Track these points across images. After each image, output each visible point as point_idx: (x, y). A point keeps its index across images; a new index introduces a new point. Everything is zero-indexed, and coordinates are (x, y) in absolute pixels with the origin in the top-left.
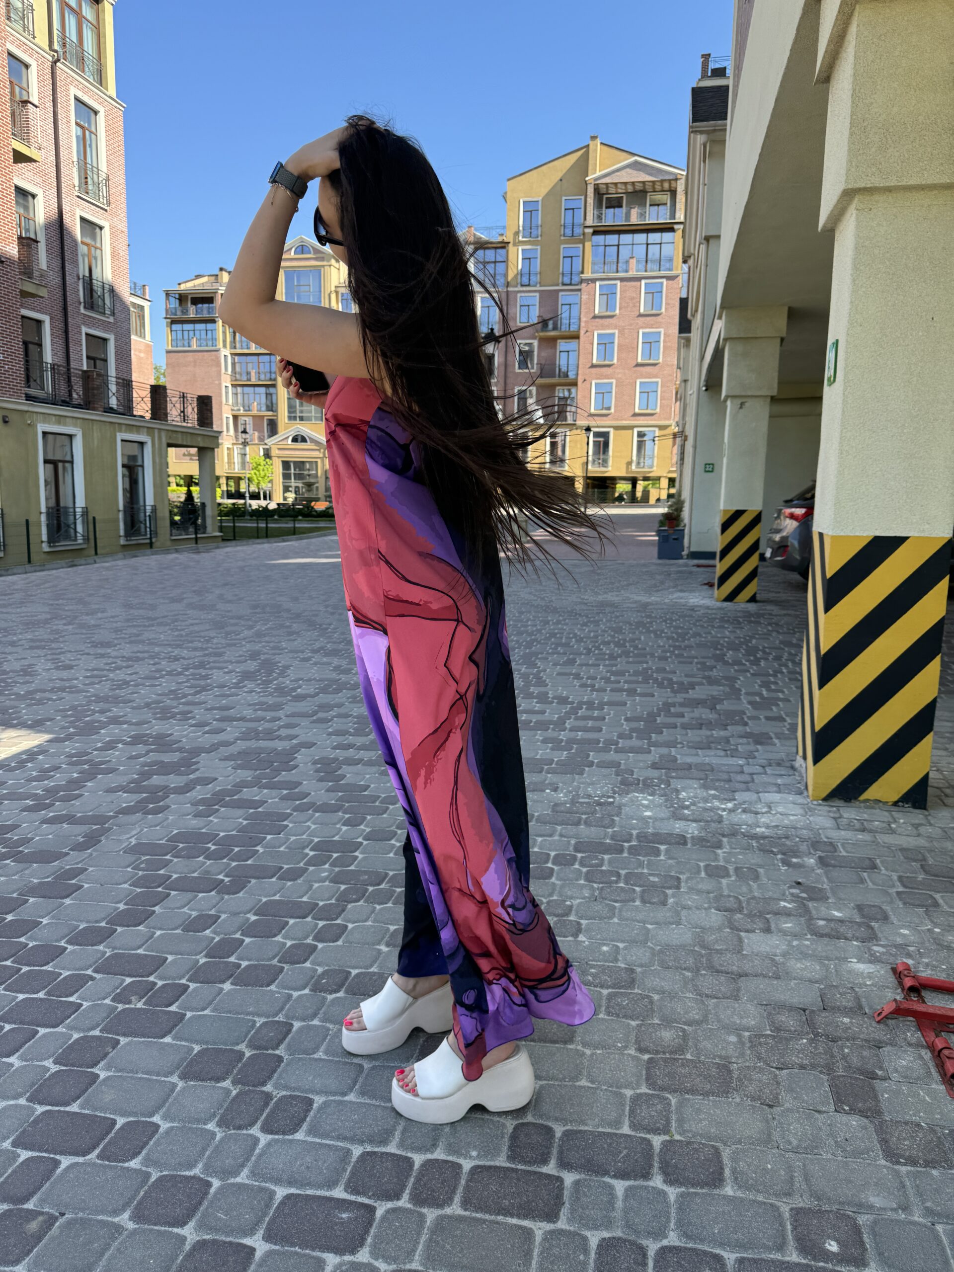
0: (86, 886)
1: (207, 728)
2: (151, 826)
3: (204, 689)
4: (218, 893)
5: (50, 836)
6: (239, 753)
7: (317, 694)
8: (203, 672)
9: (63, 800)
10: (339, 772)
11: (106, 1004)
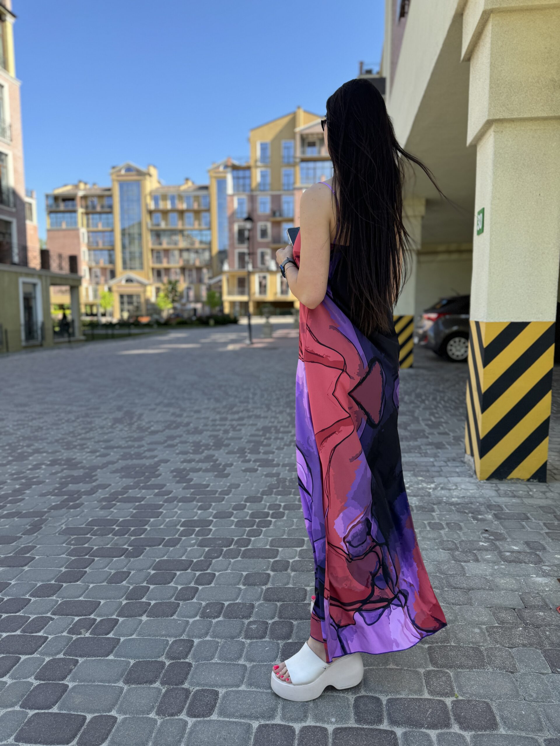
0: (37, 557)
1: (98, 454)
2: (74, 517)
3: (91, 430)
4: (126, 557)
5: (7, 527)
6: (122, 468)
7: (164, 430)
8: (89, 420)
9: (10, 502)
10: (188, 477)
11: (64, 636)
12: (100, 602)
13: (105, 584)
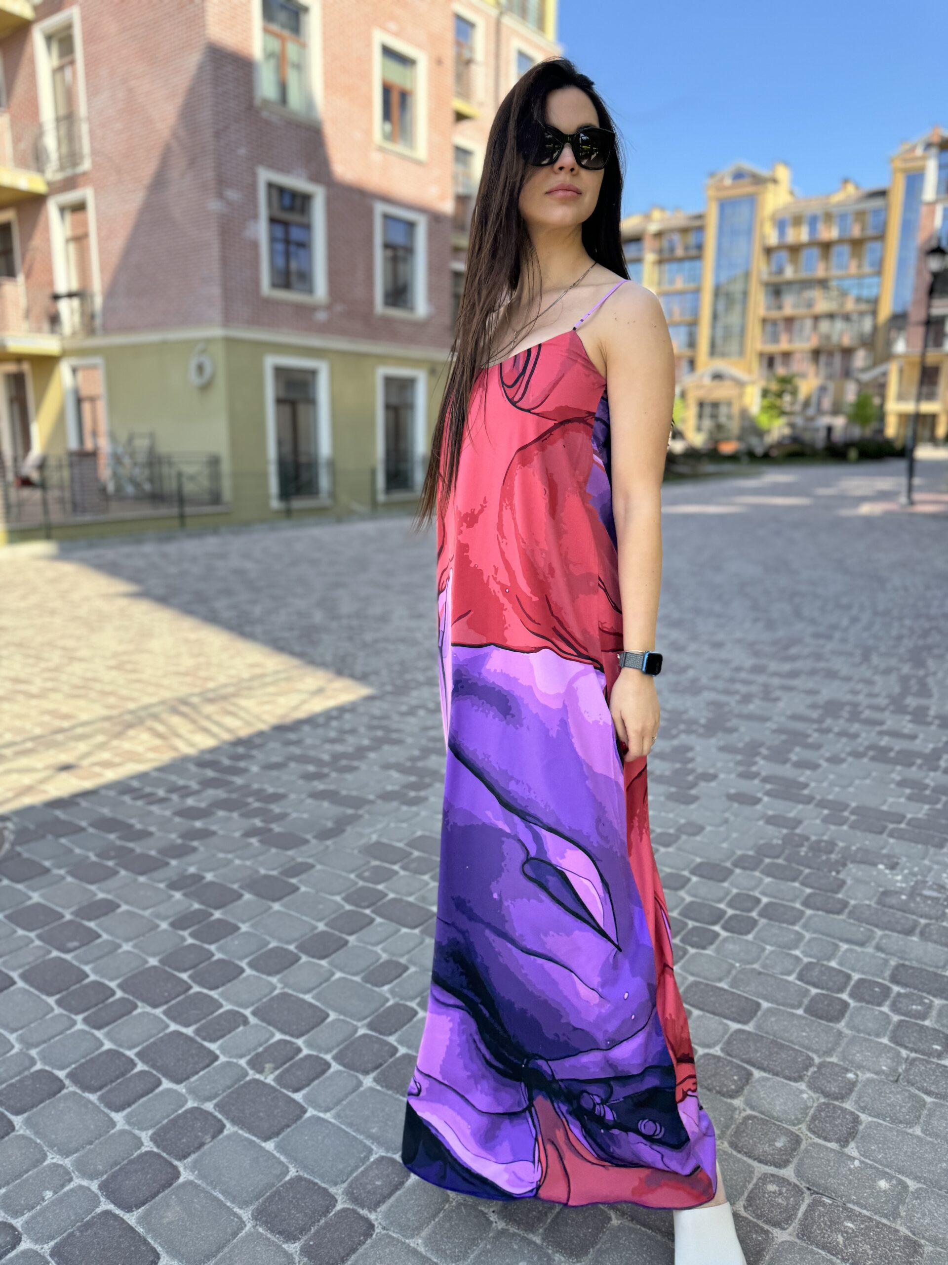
11: (239, 1066)
12: (328, 1016)
13: (357, 979)
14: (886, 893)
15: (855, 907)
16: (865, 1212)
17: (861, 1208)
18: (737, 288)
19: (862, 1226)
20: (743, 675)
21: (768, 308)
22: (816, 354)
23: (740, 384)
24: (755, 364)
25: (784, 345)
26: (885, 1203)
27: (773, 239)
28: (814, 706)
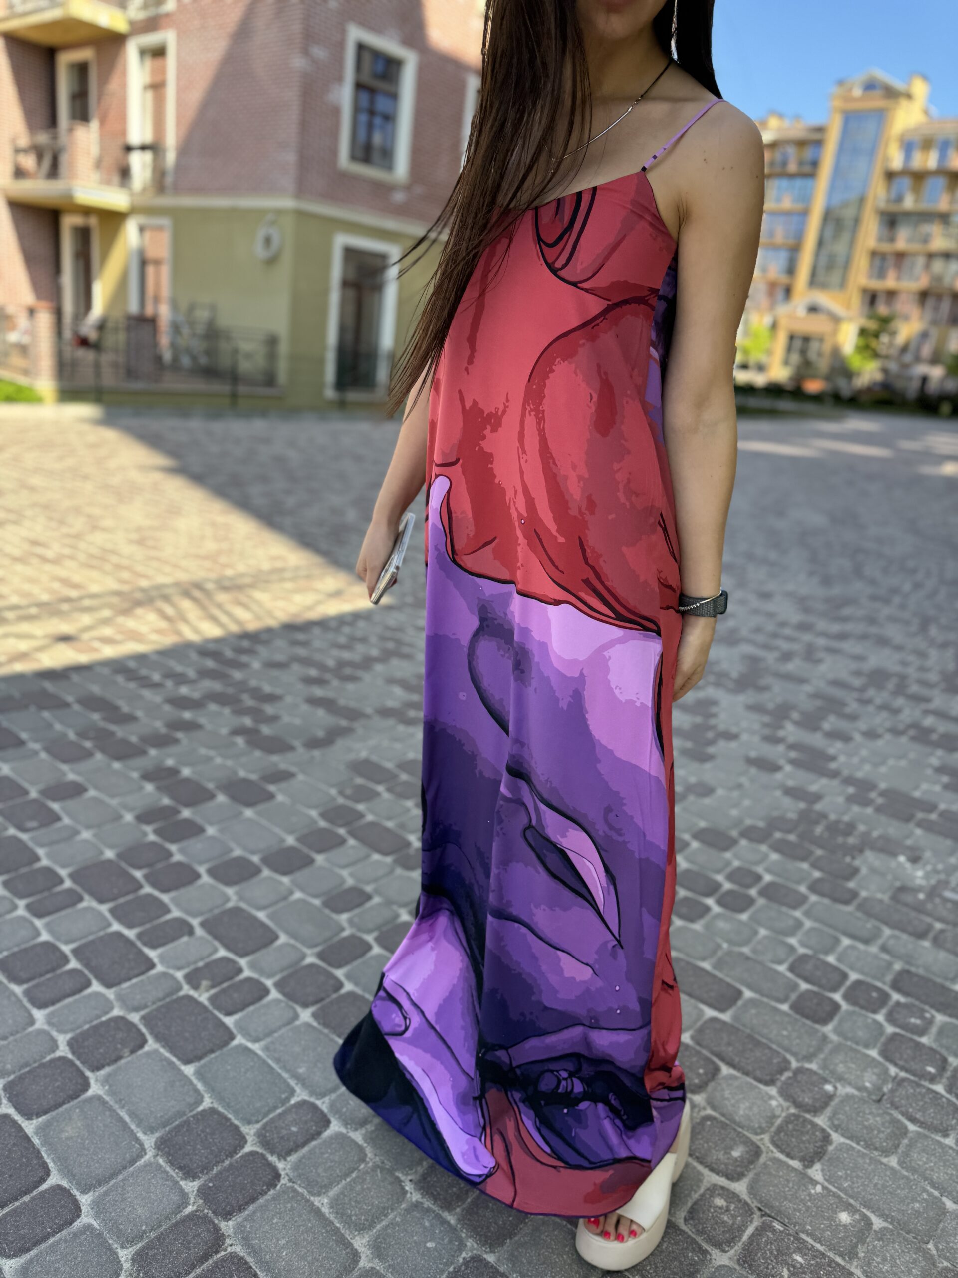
12: (278, 938)
14: (903, 889)
15: (866, 899)
16: (818, 1246)
17: (815, 1240)
18: (849, 213)
19: (812, 1262)
20: (787, 631)
21: (880, 239)
22: (923, 296)
23: (836, 320)
24: (856, 300)
25: (890, 282)
26: (843, 1239)
27: (896, 161)
28: (858, 674)
